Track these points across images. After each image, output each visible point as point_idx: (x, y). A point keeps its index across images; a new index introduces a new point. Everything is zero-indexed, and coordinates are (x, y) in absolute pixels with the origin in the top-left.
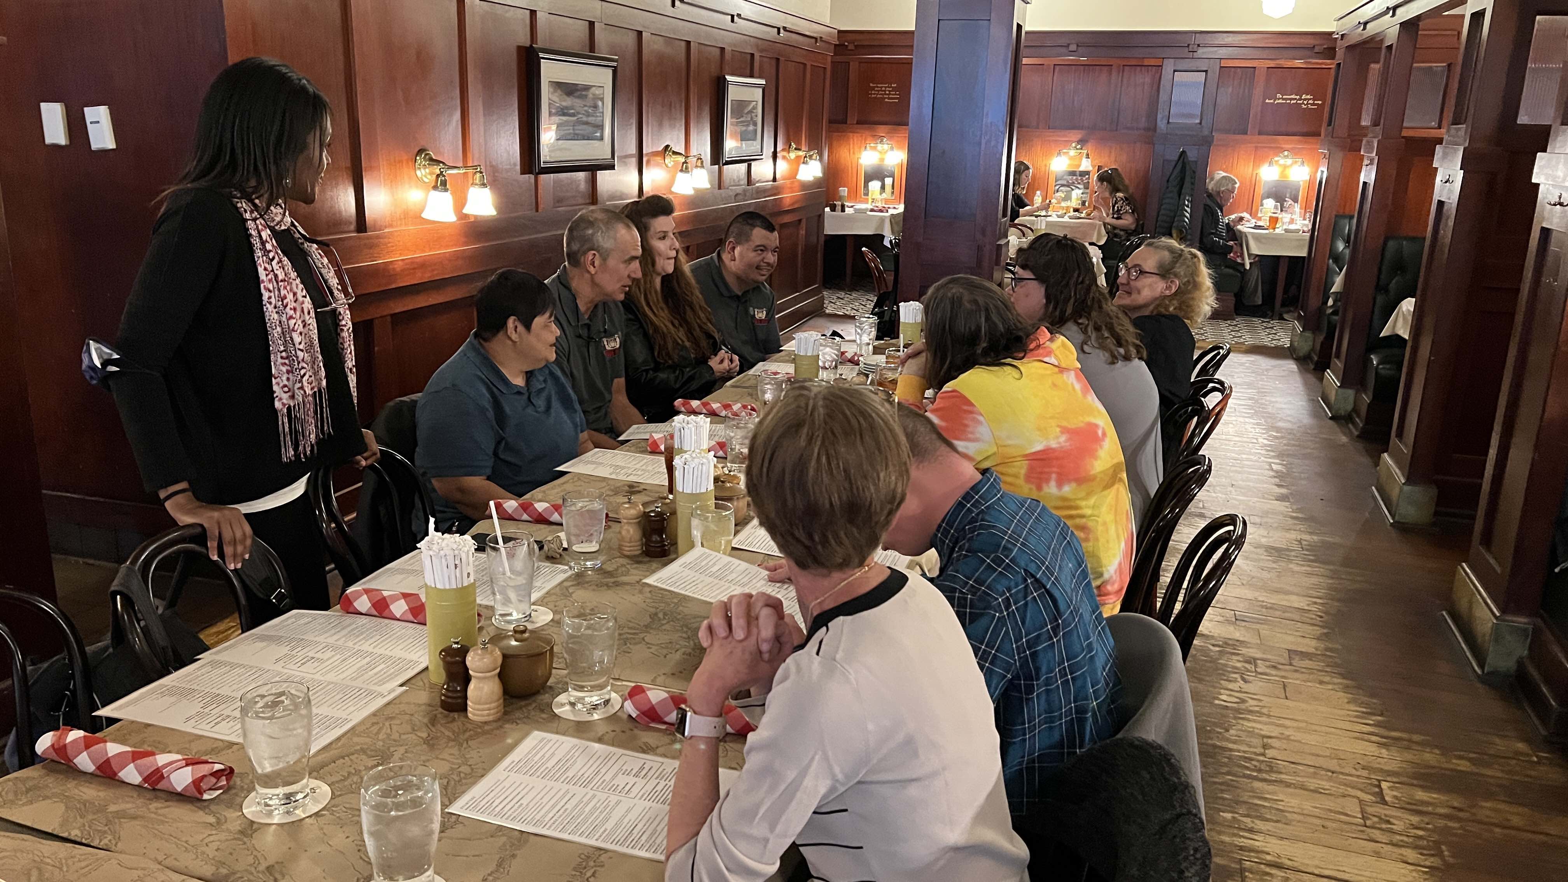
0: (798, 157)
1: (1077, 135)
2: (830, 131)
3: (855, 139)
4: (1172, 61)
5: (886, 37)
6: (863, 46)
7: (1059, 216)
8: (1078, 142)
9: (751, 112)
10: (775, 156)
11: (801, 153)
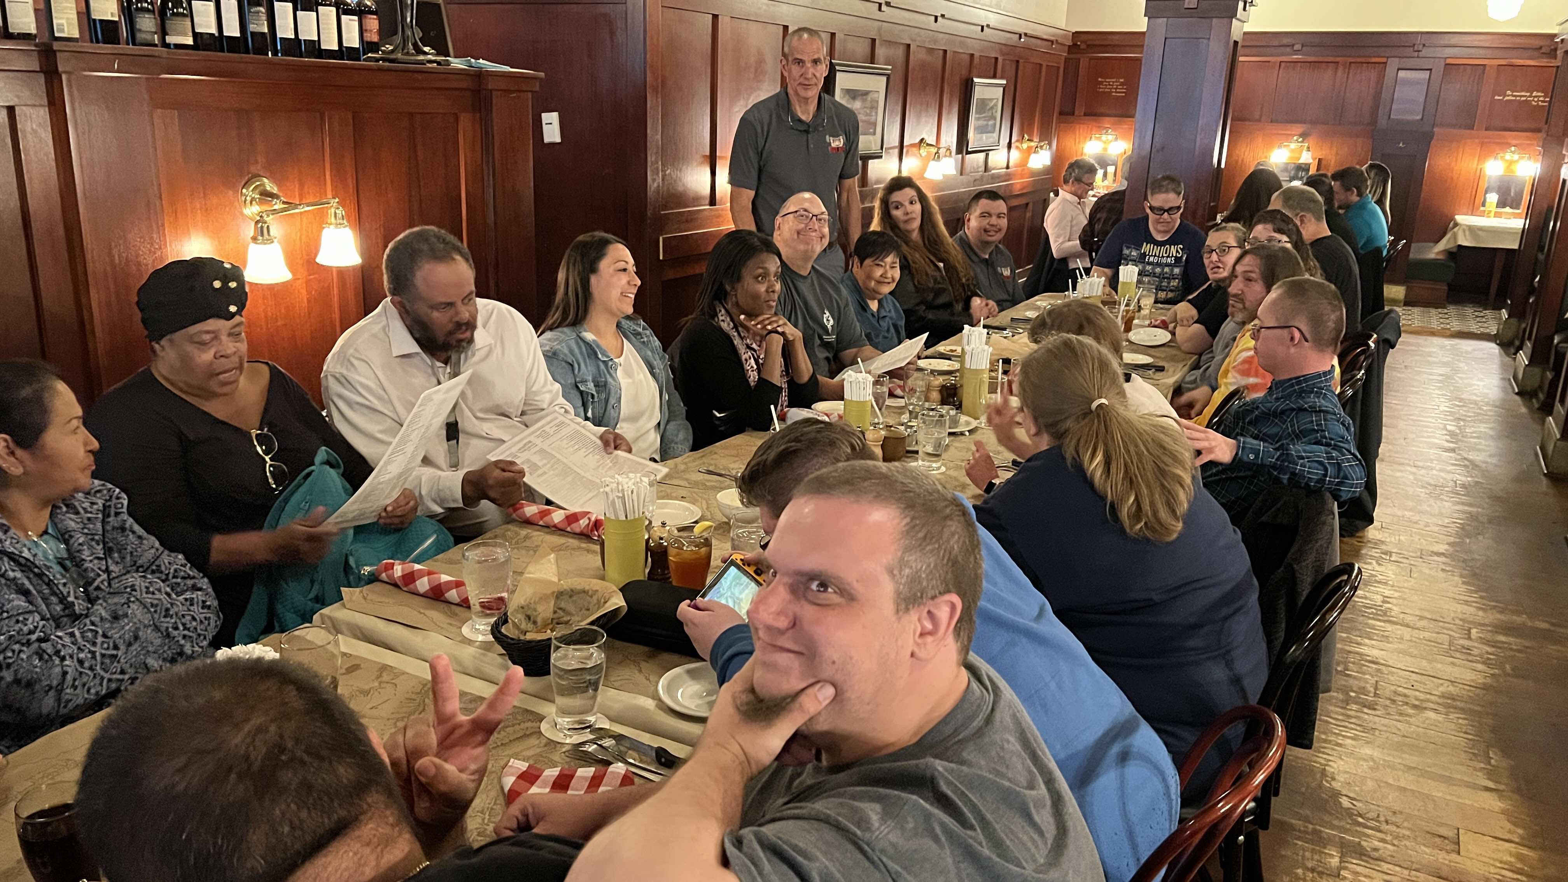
0: (1029, 148)
1: (1300, 128)
2: (1059, 122)
3: (1081, 130)
4: (1397, 59)
5: (1117, 37)
6: (1094, 46)
8: (1301, 136)
9: (992, 108)
10: (1009, 146)
11: (1032, 144)
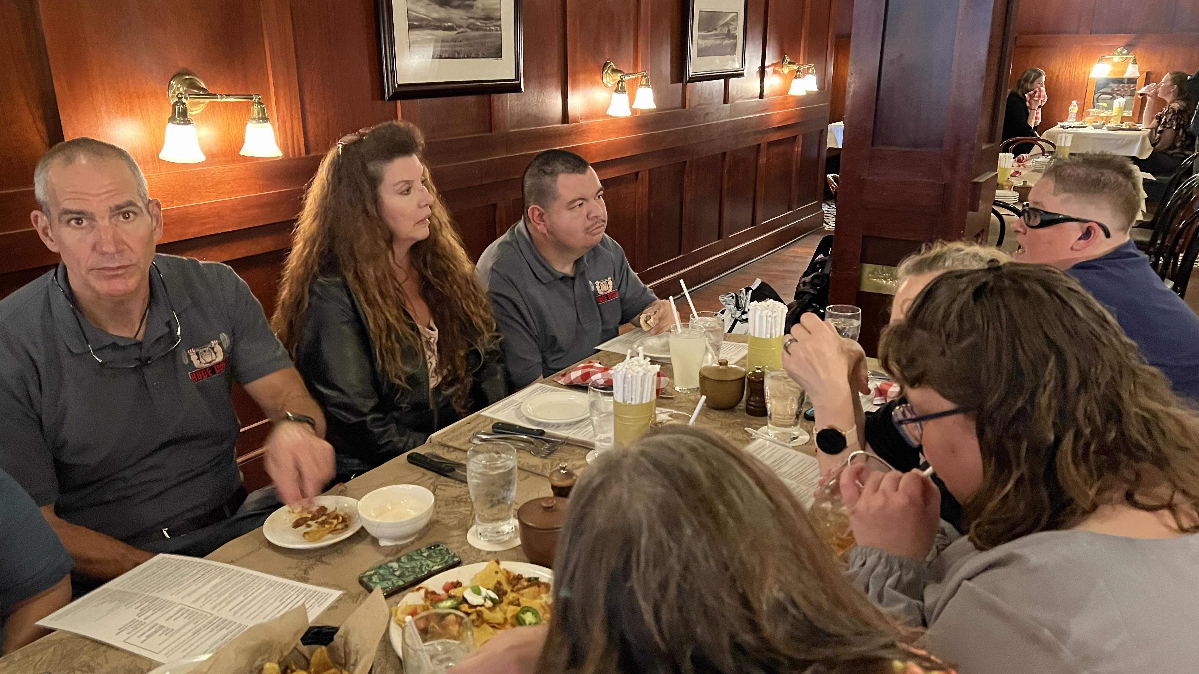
0: (792, 71)
1: (1125, 39)
7: (1096, 128)
8: (1125, 47)
9: (727, 24)
10: (762, 71)
11: (795, 67)
